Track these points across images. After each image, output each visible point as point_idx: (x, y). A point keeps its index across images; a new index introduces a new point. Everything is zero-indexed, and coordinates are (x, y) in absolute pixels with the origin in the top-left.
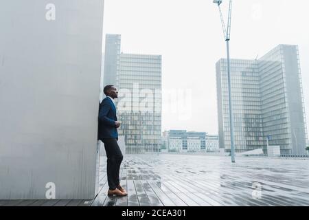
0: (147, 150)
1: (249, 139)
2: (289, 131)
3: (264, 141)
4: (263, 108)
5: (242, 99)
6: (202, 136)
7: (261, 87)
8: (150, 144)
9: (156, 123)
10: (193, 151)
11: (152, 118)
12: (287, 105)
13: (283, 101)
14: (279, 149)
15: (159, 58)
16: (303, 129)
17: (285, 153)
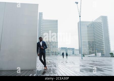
0: (53, 55)
1: (90, 50)
2: (104, 47)
3: (95, 51)
4: (95, 39)
5: (87, 36)
6: (73, 49)
7: (94, 31)
8: (54, 53)
9: (56, 45)
10: (70, 55)
11: (54, 43)
12: (103, 38)
13: (102, 36)
14: (101, 54)
15: (57, 21)
16: (110, 46)
17: (103, 55)
